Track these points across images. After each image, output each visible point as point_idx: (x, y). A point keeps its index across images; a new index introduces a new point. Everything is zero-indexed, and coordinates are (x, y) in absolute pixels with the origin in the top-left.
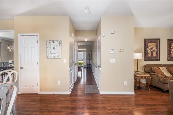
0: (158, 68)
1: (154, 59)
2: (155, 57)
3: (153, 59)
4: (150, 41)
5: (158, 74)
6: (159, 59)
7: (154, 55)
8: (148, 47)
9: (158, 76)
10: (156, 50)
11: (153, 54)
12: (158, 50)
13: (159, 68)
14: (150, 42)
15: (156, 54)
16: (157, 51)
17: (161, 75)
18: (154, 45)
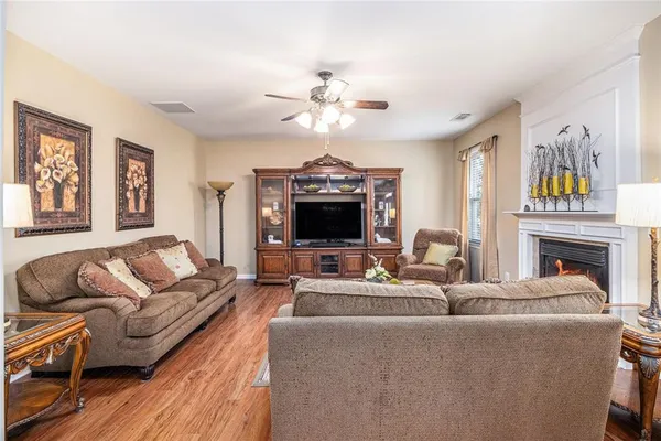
0: (101, 266)
1: (70, 223)
2: (70, 215)
3: (64, 225)
4: (47, 125)
5: (113, 300)
6: (87, 222)
7: (69, 204)
8: (37, 158)
9: (113, 309)
10: (76, 178)
11: (65, 199)
12: (82, 179)
13: (105, 269)
14: (47, 132)
15: (79, 197)
16: (80, 185)
17: (128, 301)
18: (67, 154)
